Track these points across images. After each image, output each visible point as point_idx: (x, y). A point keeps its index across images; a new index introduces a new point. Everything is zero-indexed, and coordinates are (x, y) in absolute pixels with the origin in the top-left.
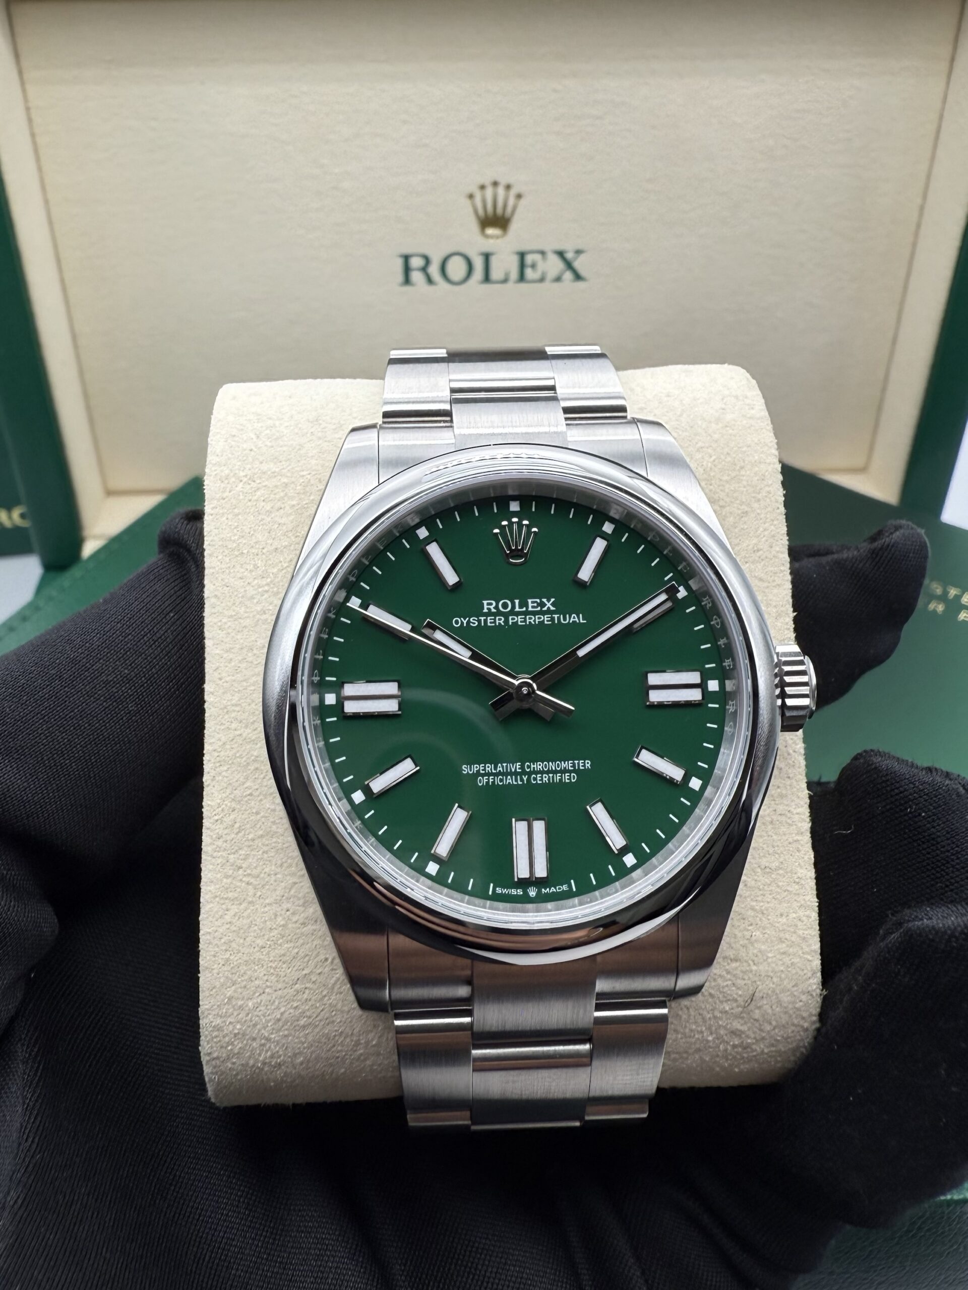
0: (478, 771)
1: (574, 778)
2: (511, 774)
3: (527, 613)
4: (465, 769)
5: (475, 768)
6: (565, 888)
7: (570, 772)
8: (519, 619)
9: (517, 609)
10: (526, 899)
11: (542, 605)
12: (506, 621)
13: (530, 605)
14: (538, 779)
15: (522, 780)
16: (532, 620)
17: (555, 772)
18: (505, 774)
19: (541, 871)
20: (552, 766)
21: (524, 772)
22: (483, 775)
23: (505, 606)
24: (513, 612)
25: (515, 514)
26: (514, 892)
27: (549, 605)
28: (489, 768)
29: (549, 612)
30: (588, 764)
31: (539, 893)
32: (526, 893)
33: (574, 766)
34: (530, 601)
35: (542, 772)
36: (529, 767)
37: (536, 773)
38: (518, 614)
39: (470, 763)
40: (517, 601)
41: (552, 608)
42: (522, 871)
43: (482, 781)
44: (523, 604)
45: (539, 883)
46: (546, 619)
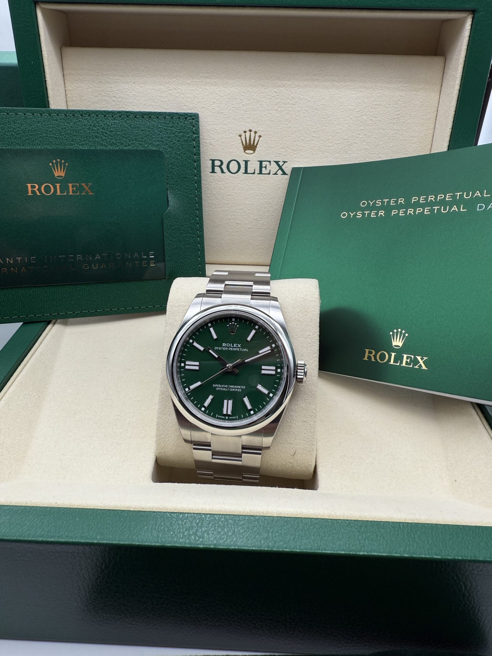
0: (217, 386)
1: (240, 390)
2: (225, 388)
3: (233, 347)
4: (214, 385)
5: (216, 385)
6: (235, 417)
7: (240, 389)
8: (231, 349)
9: (231, 346)
10: (224, 419)
11: (238, 346)
12: (228, 349)
13: (235, 345)
14: (232, 390)
15: (227, 389)
16: (234, 349)
17: (236, 388)
18: (224, 388)
19: (229, 413)
20: (235, 387)
21: (228, 388)
22: (218, 387)
23: (228, 345)
24: (230, 347)
25: (233, 322)
26: (222, 417)
27: (239, 346)
28: (220, 386)
29: (239, 347)
30: (244, 387)
31: (228, 418)
32: (225, 418)
33: (241, 387)
34: (235, 344)
35: (233, 388)
36: (230, 386)
37: (231, 388)
38: (231, 347)
39: (215, 384)
40: (231, 344)
41: (240, 347)
42: (225, 412)
43: (218, 389)
44: (233, 345)
45: (229, 416)
46: (238, 349)
